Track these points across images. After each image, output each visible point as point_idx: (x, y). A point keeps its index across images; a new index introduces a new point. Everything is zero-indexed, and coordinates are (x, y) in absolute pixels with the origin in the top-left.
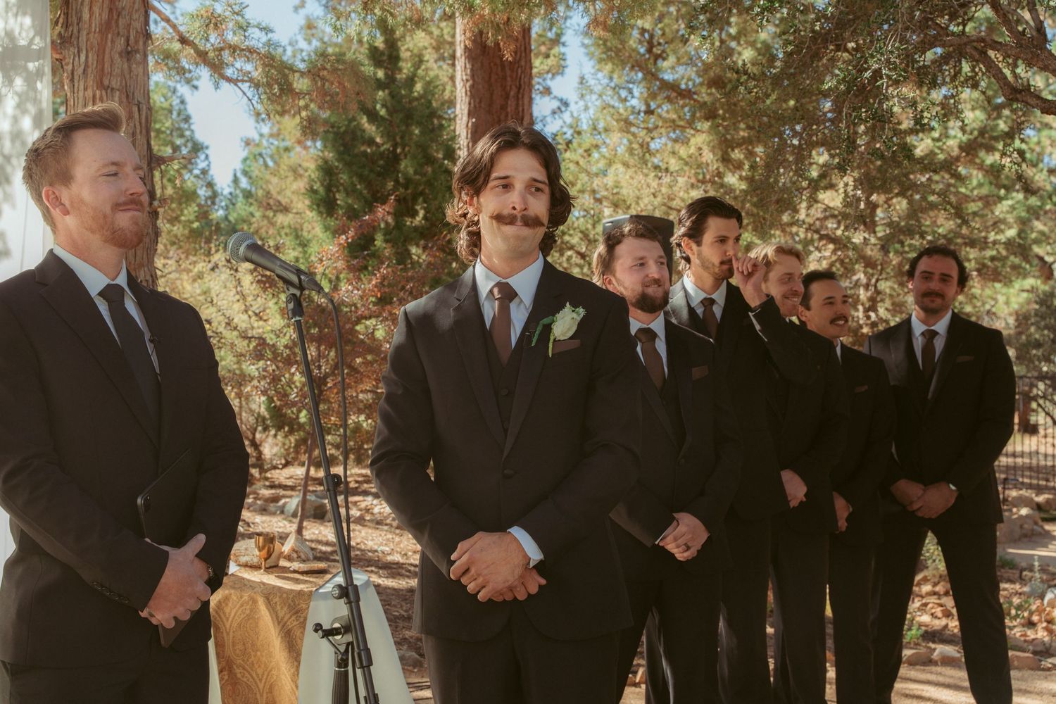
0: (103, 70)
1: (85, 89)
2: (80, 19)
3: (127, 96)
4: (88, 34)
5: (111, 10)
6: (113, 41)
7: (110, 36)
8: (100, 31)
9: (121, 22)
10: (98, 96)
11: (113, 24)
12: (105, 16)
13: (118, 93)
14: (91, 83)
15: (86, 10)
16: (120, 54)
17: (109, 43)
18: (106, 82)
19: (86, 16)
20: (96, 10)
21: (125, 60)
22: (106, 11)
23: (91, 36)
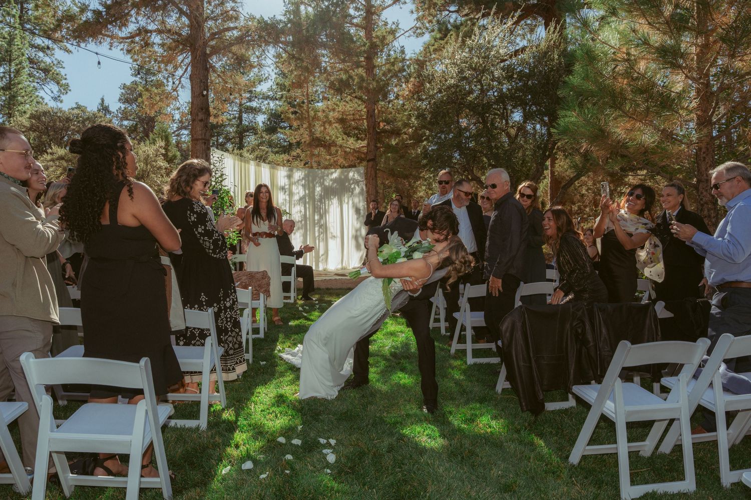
3: (373, 185)
16: (372, 180)
17: (370, 178)
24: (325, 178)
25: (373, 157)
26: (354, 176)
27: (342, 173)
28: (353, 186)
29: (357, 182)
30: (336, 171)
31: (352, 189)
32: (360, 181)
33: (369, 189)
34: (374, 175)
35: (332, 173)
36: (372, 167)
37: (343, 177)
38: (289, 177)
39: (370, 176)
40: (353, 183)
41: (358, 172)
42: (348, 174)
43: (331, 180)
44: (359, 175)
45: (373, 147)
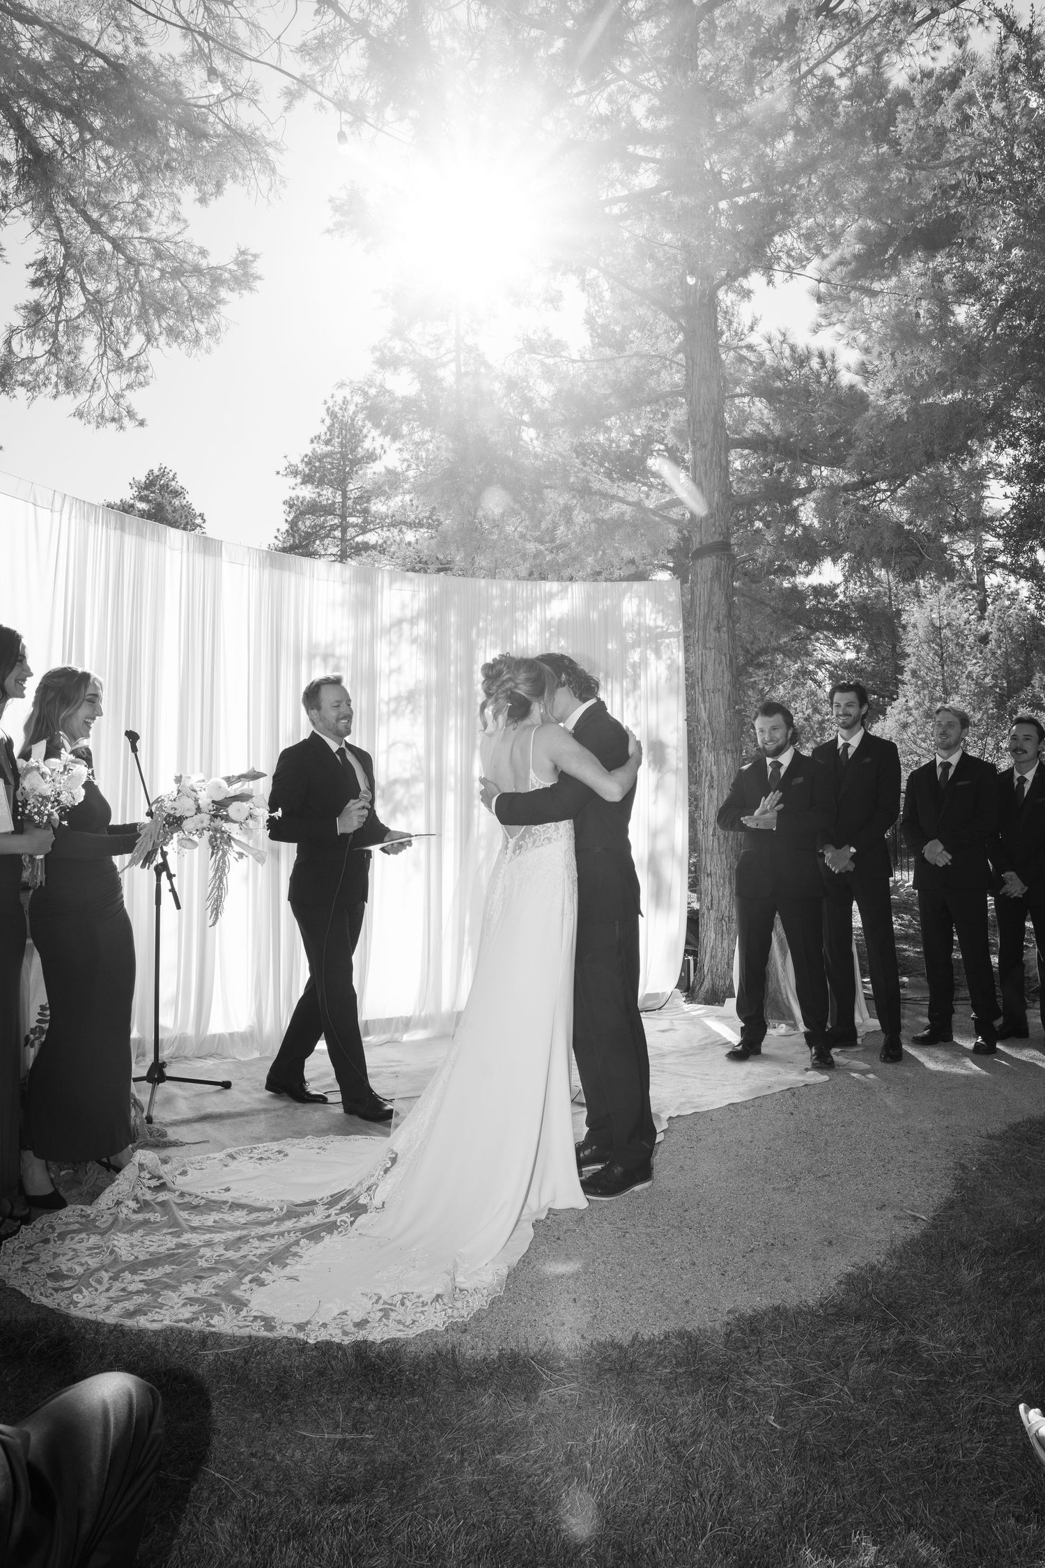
0: (706, 639)
1: (699, 651)
3: (719, 652)
4: (699, 622)
5: (709, 607)
6: (710, 623)
7: (708, 621)
8: (704, 619)
9: (714, 612)
10: (704, 653)
11: (710, 614)
12: (706, 611)
13: (714, 650)
14: (700, 647)
15: (698, 611)
16: (714, 630)
17: (708, 624)
18: (708, 645)
19: (698, 614)
20: (702, 609)
21: (717, 632)
22: (707, 608)
23: (701, 622)
24: (519, 615)
25: (717, 538)
26: (639, 613)
27: (590, 601)
28: (635, 656)
29: (654, 639)
30: (565, 590)
31: (634, 666)
32: (664, 635)
33: (704, 668)
34: (724, 609)
35: (550, 597)
36: (717, 573)
37: (594, 616)
38: (363, 605)
39: (706, 616)
40: (636, 644)
41: (658, 599)
42: (617, 607)
43: (546, 625)
44: (658, 612)
45: (716, 495)
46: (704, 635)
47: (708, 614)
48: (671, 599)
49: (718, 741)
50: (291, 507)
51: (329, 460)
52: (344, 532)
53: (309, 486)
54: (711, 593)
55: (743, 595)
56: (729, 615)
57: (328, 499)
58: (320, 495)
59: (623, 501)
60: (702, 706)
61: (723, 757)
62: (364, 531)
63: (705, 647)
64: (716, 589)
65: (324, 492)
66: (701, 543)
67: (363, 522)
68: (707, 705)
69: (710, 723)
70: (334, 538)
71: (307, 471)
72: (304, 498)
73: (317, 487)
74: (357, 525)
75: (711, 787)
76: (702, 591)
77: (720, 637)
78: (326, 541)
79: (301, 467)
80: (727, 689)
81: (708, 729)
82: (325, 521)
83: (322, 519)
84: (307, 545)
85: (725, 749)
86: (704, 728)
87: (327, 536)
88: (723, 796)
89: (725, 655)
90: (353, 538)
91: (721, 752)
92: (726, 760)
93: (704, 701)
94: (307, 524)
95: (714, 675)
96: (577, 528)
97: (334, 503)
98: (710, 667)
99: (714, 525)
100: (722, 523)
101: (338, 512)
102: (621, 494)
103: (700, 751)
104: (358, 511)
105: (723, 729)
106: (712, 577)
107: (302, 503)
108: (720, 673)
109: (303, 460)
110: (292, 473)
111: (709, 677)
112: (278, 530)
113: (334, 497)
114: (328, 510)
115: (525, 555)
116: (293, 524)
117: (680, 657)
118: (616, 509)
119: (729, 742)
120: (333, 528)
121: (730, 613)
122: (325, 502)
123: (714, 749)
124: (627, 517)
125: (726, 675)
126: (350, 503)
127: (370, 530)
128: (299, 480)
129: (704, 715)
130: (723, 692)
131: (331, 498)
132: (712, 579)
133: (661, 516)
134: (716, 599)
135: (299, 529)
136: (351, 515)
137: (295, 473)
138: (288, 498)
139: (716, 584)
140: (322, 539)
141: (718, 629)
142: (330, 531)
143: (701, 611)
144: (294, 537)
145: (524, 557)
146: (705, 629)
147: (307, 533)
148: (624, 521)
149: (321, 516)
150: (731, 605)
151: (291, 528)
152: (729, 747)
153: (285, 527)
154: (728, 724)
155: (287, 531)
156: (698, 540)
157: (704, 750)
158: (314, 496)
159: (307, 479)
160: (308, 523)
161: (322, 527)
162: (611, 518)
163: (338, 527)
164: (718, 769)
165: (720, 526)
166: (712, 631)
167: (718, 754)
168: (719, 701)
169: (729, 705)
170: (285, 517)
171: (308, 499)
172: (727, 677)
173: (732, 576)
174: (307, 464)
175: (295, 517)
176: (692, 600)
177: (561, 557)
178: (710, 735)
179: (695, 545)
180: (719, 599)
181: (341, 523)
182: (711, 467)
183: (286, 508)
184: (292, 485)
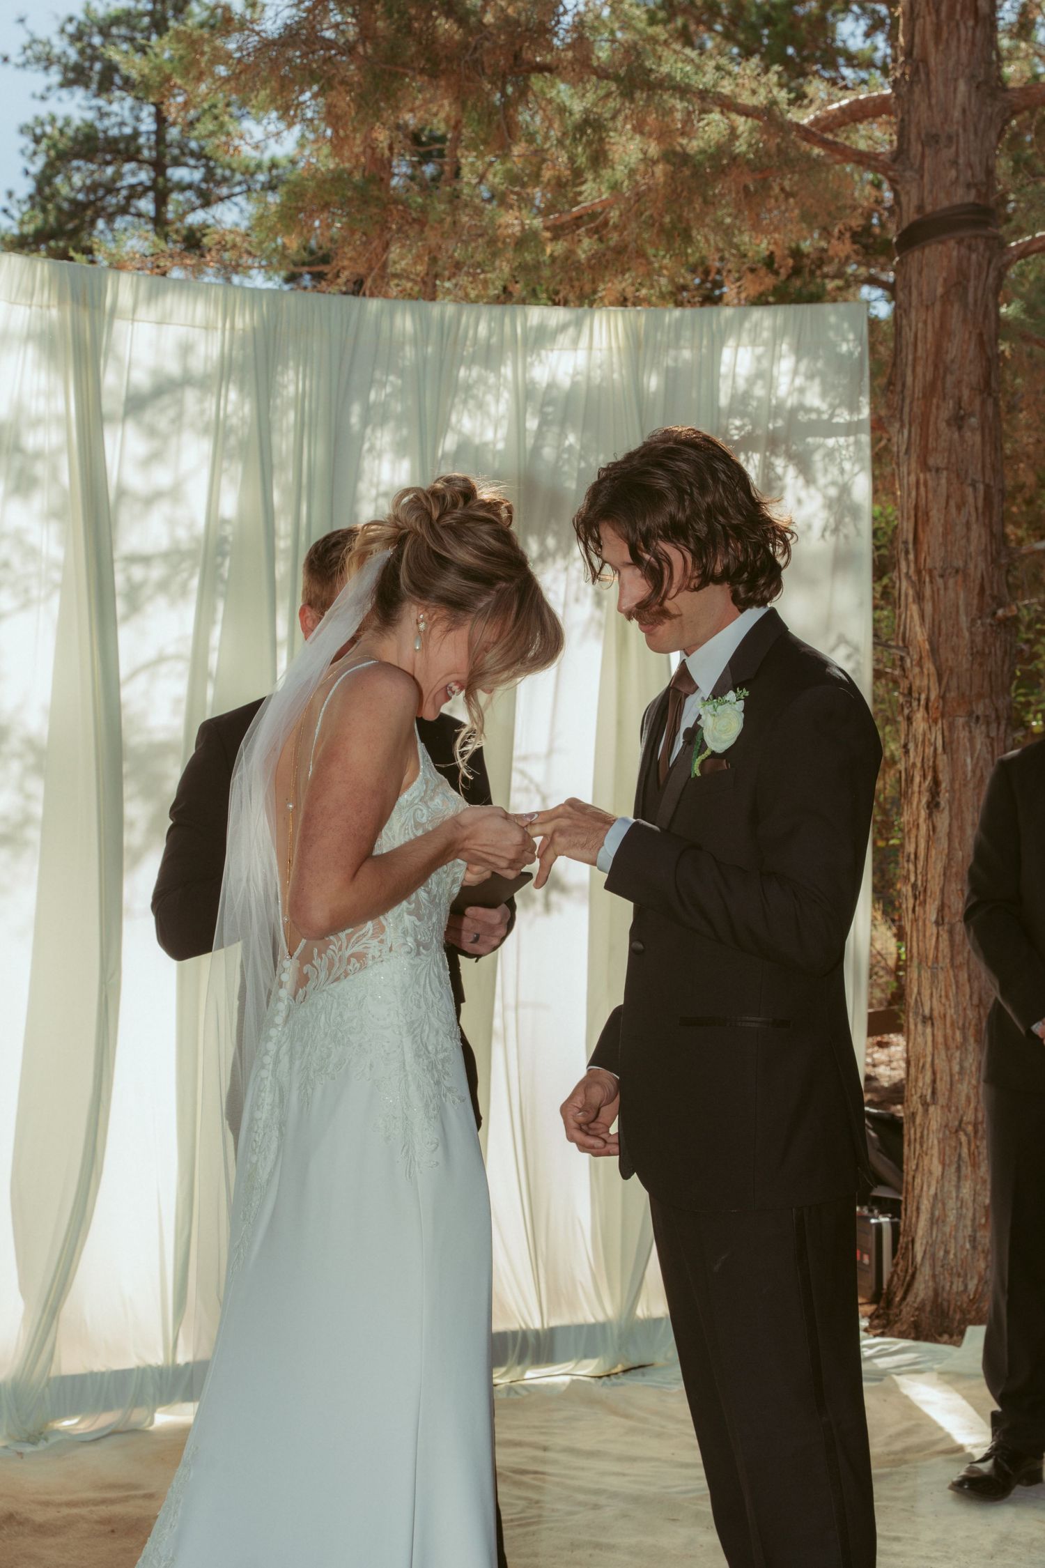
0: (926, 446)
1: (909, 474)
2: (904, 385)
3: (958, 476)
4: (911, 403)
5: (936, 367)
6: (938, 407)
7: (935, 401)
8: (924, 396)
9: (950, 380)
10: (922, 481)
11: (939, 384)
12: (929, 376)
13: (945, 473)
14: (913, 465)
15: (909, 372)
16: (948, 423)
17: (934, 410)
18: (931, 462)
19: (909, 380)
20: (919, 370)
21: (954, 429)
22: (931, 368)
23: (915, 404)
25: (963, 196)
33: (920, 516)
34: (972, 373)
36: (958, 284)
39: (931, 390)
41: (812, 345)
42: (709, 366)
44: (810, 377)
45: (962, 86)
46: (924, 436)
47: (933, 384)
48: (844, 348)
49: (952, 695)
50: (37, 140)
51: (123, 31)
52: (161, 200)
53: (79, 92)
54: (943, 331)
55: (1026, 338)
56: (987, 387)
57: (122, 124)
58: (103, 115)
59: (728, 105)
60: (914, 608)
61: (963, 735)
62: (207, 200)
63: (925, 467)
64: (955, 322)
65: (115, 107)
66: (920, 208)
67: (205, 180)
68: (928, 607)
69: (934, 651)
70: (139, 215)
71: (73, 55)
72: (67, 122)
73: (97, 95)
74: (190, 186)
75: (933, 805)
76: (921, 325)
77: (961, 437)
78: (120, 223)
79: (60, 45)
80: (978, 567)
81: (929, 666)
82: (118, 175)
83: (110, 171)
84: (75, 232)
85: (970, 714)
86: (920, 664)
87: (123, 210)
88: (962, 829)
89: (973, 485)
90: (182, 217)
91: (960, 721)
92: (972, 740)
93: (919, 598)
94: (78, 177)
95: (945, 535)
96: (620, 172)
97: (136, 134)
98: (934, 514)
99: (955, 163)
100: (975, 159)
101: (146, 153)
102: (726, 87)
103: (909, 719)
104: (192, 154)
105: (966, 666)
106: (946, 293)
107: (61, 132)
108: (960, 530)
109: (62, 31)
110: (38, 59)
111: (932, 538)
112: (10, 194)
113: (138, 119)
114: (124, 150)
115: (492, 242)
116: (44, 181)
117: (862, 487)
118: (713, 126)
119: (980, 696)
120: (135, 192)
121: (987, 383)
122: (114, 132)
123: (941, 713)
124: (741, 146)
125: (974, 535)
126: (173, 133)
127: (221, 199)
128: (55, 77)
129: (919, 634)
130: (966, 576)
131: (129, 120)
132: (945, 298)
133: (824, 143)
134: (953, 350)
135: (55, 194)
136: (177, 163)
137: (47, 61)
138: (29, 120)
139: (956, 309)
140: (110, 219)
141: (958, 421)
142: (128, 199)
143: (915, 379)
144: (44, 210)
145: (494, 244)
146: (924, 425)
147: (73, 202)
148: (734, 158)
149: (108, 163)
150: (991, 363)
151: (39, 190)
152: (980, 709)
153: (25, 187)
154: (979, 655)
155: (31, 197)
156: (915, 202)
157: (919, 715)
158: (90, 115)
159: (75, 76)
160: (77, 180)
161: (111, 189)
162: (702, 152)
163: (147, 189)
164: (953, 762)
165: (970, 165)
166: (943, 426)
167: (952, 727)
168: (959, 597)
169: (981, 609)
170: (23, 163)
171: (77, 122)
172: (978, 536)
173: (996, 294)
174: (77, 37)
175: (50, 165)
176: (897, 352)
177: (586, 247)
178: (934, 679)
179: (910, 216)
180: (960, 346)
181: (155, 181)
182: (951, 15)
183: (26, 142)
184: (39, 89)
